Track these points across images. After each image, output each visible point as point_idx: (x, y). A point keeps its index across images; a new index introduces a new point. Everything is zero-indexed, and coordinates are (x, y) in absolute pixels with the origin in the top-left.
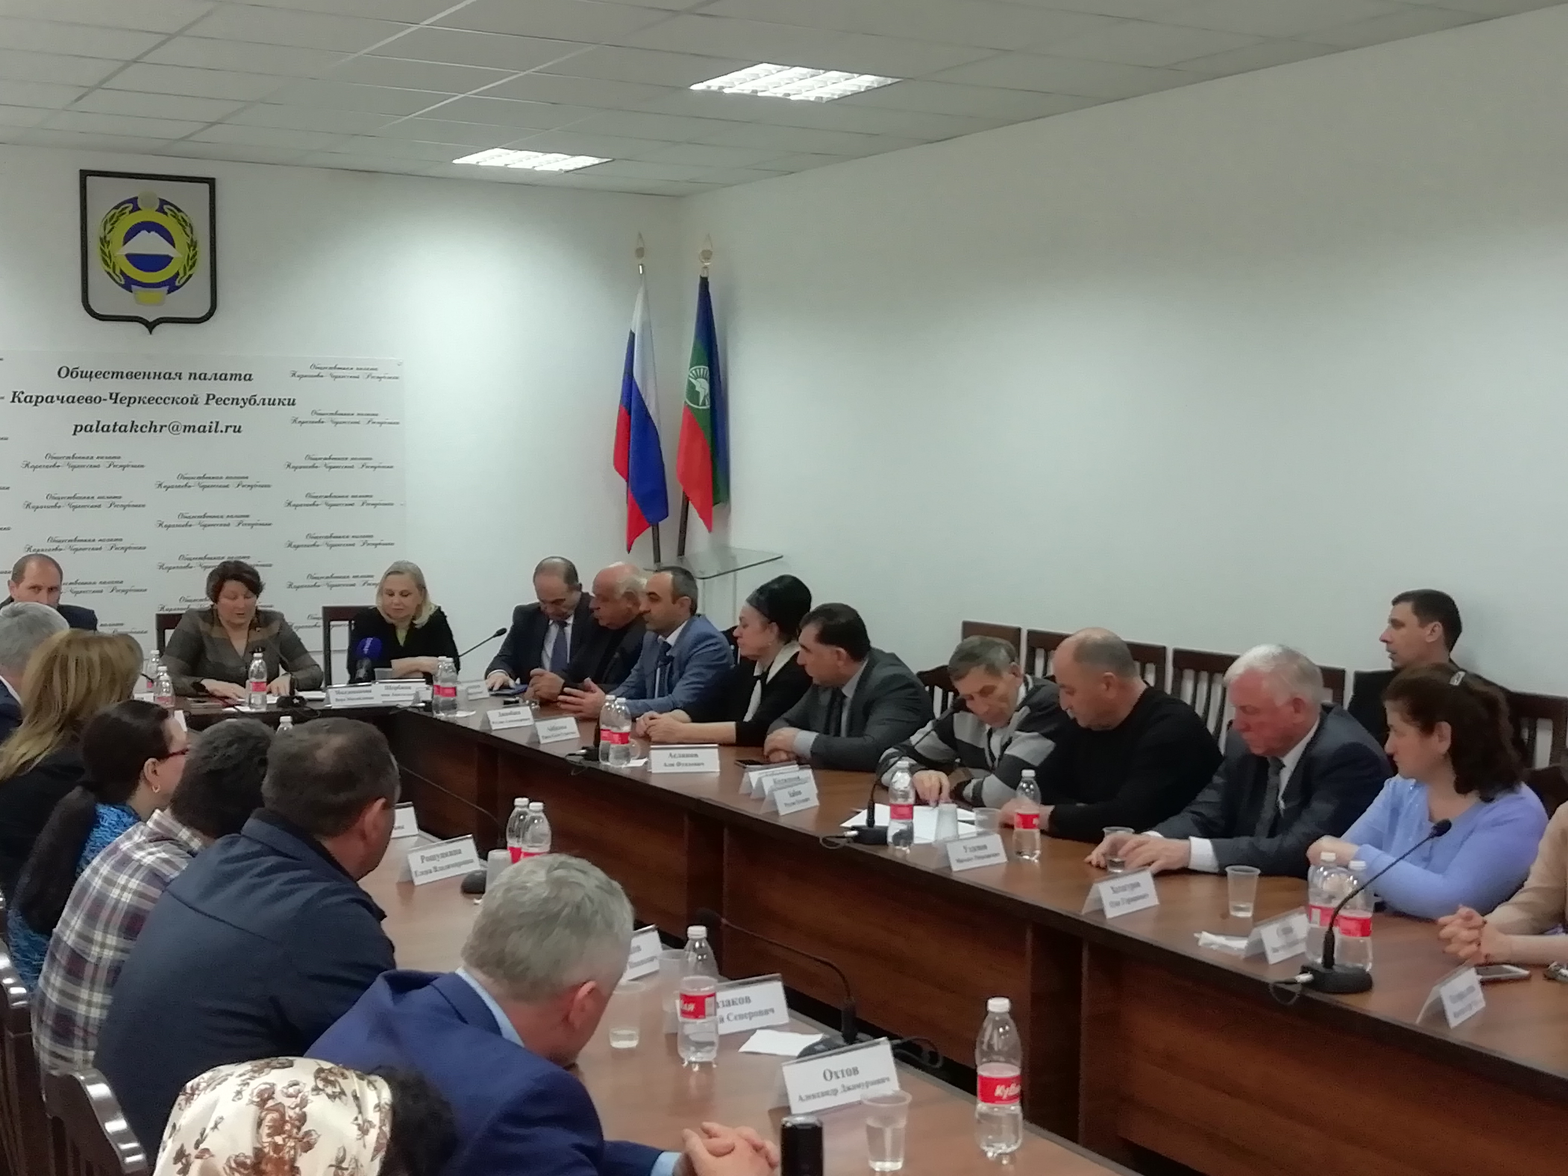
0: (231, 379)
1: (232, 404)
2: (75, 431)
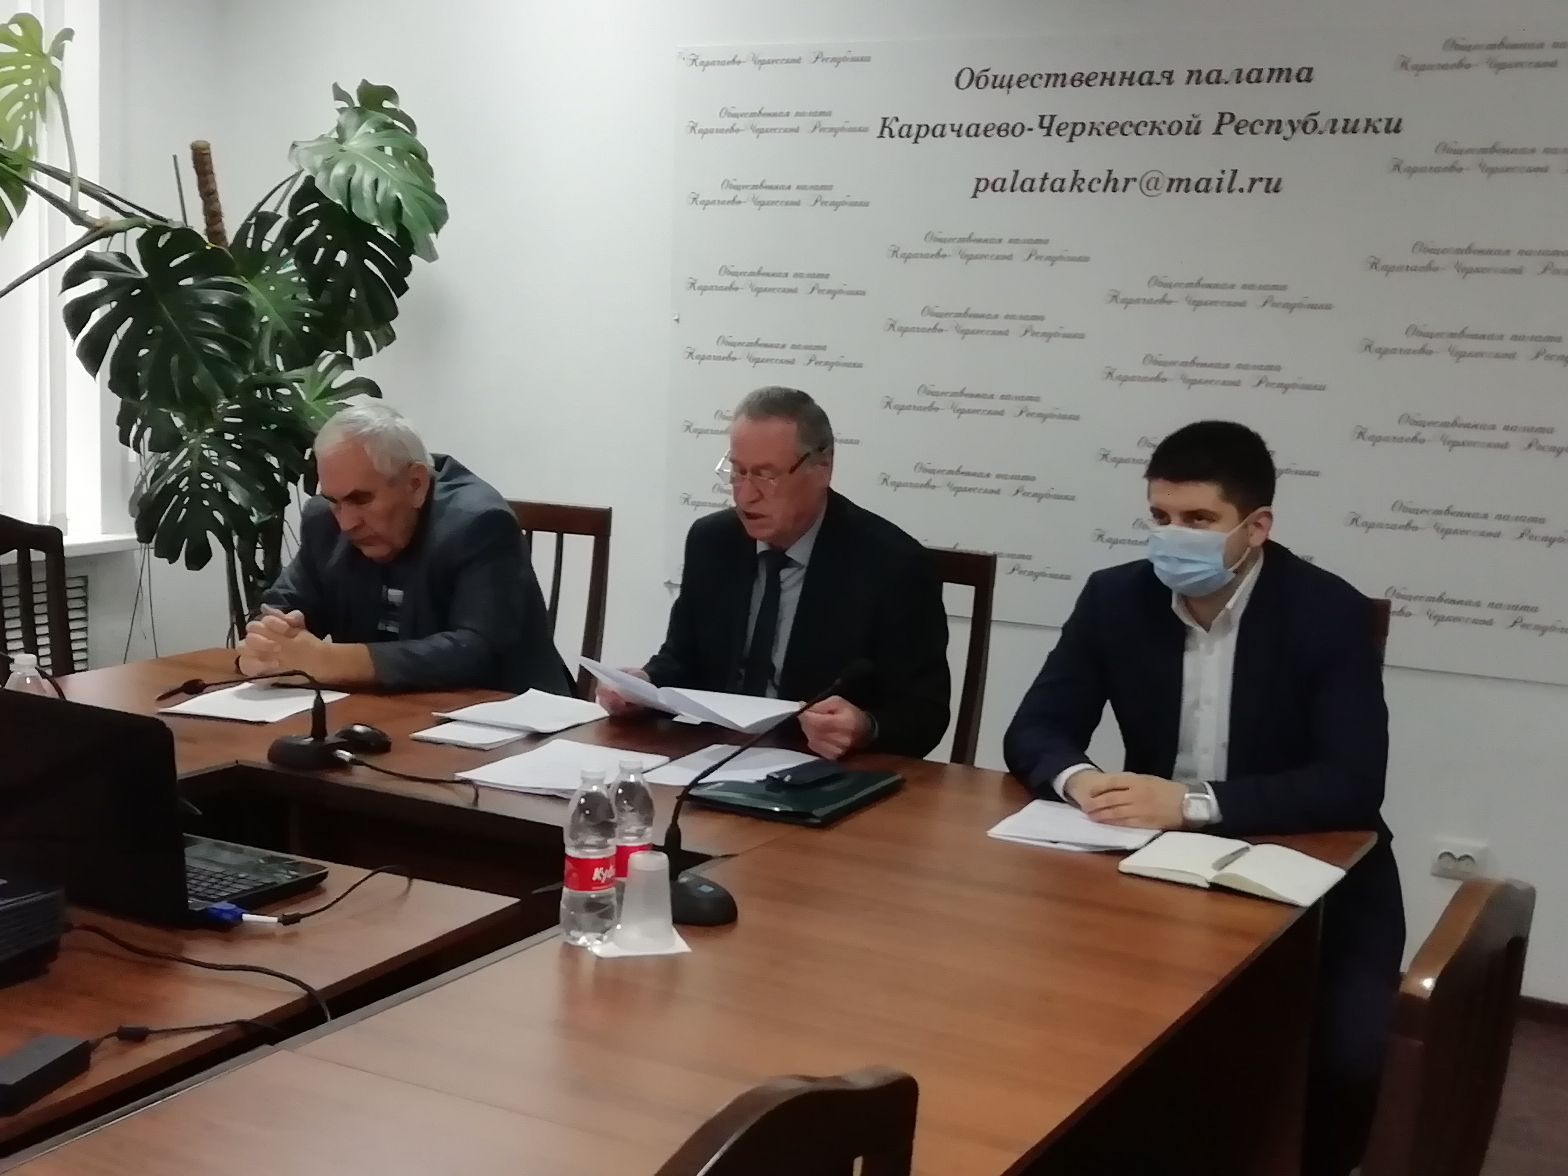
0: (1269, 80)
1: (1267, 132)
2: (977, 190)
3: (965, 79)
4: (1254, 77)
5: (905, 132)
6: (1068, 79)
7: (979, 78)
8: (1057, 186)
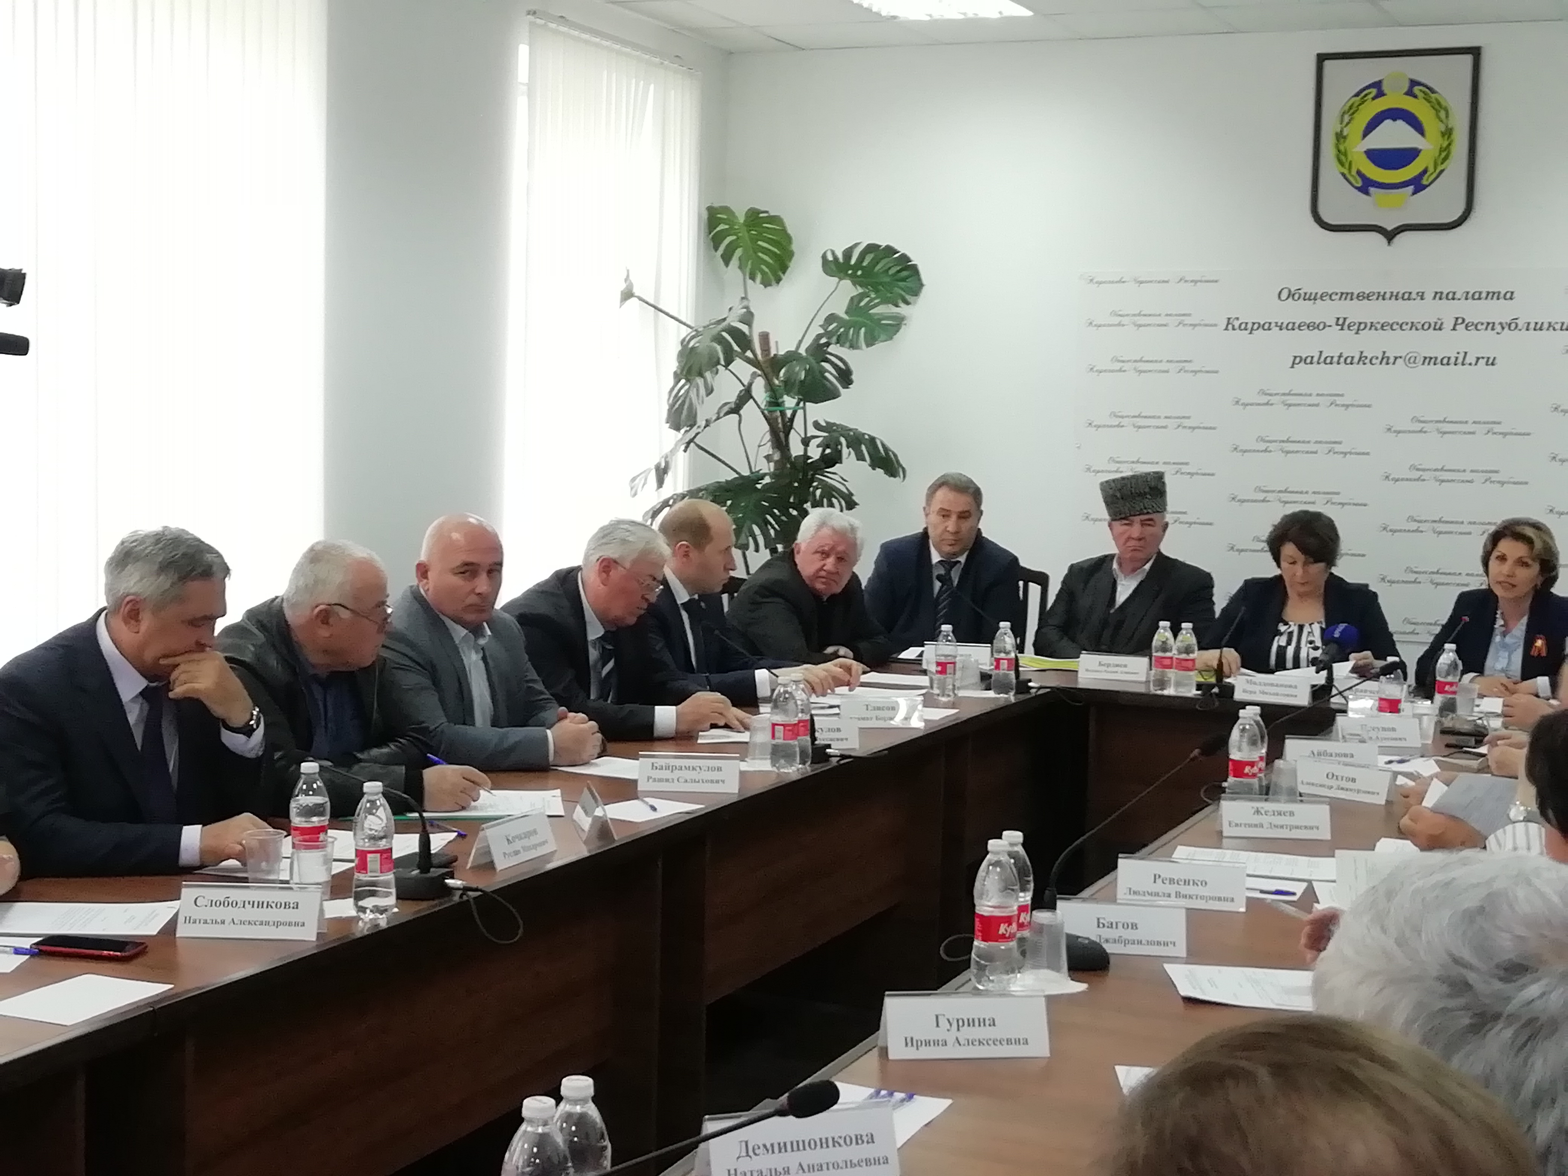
0: (1486, 298)
1: (1486, 329)
2: (1293, 363)
3: (1284, 295)
4: (1477, 296)
5: (1243, 327)
6: (1355, 296)
7: (1293, 295)
8: (1349, 361)
